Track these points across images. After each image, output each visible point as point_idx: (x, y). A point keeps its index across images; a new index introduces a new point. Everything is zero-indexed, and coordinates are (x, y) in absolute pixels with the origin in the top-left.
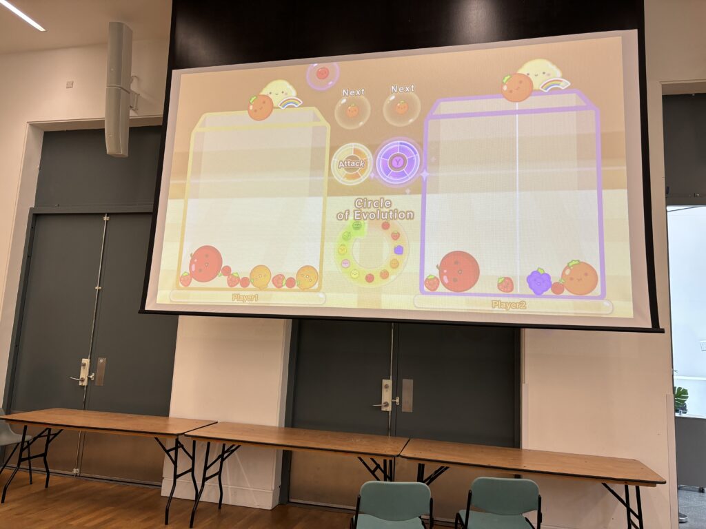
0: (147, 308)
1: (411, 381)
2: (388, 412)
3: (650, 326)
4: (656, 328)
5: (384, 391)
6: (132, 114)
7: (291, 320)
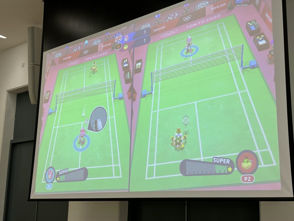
0: (31, 198)
3: (292, 196)
7: (128, 202)
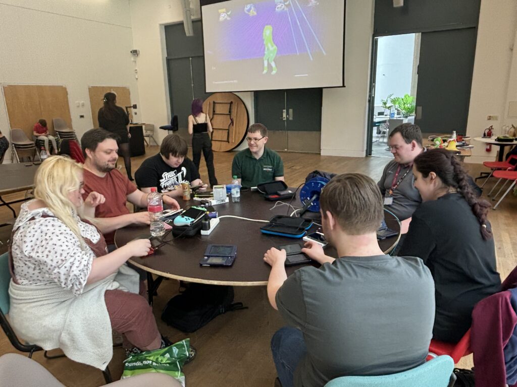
0: (207, 91)
1: (292, 110)
2: (285, 120)
3: (342, 85)
4: (344, 86)
5: (283, 113)
6: (193, 18)
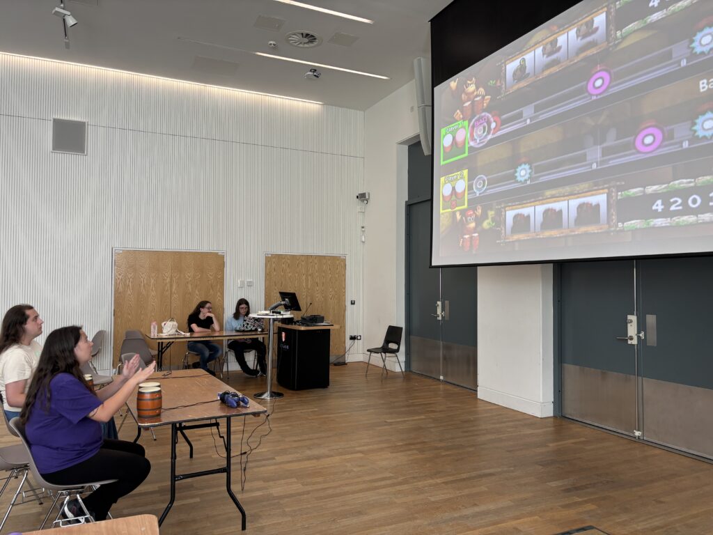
0: (433, 264)
1: (654, 317)
2: (634, 345)
5: (629, 325)
